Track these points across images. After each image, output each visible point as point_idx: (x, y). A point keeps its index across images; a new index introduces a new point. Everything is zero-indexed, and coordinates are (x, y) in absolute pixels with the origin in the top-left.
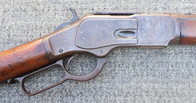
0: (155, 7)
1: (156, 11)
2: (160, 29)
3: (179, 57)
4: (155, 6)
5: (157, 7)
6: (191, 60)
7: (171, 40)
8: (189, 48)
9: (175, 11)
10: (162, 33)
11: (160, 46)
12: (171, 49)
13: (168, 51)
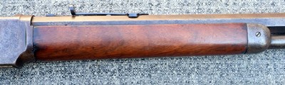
0: (12, 5)
1: (15, 11)
2: (5, 39)
3: (46, 78)
4: (12, 3)
5: (15, 5)
6: (64, 81)
7: (21, 55)
8: (61, 65)
9: (43, 11)
10: (7, 46)
11: (5, 65)
12: (34, 67)
13: (30, 70)
